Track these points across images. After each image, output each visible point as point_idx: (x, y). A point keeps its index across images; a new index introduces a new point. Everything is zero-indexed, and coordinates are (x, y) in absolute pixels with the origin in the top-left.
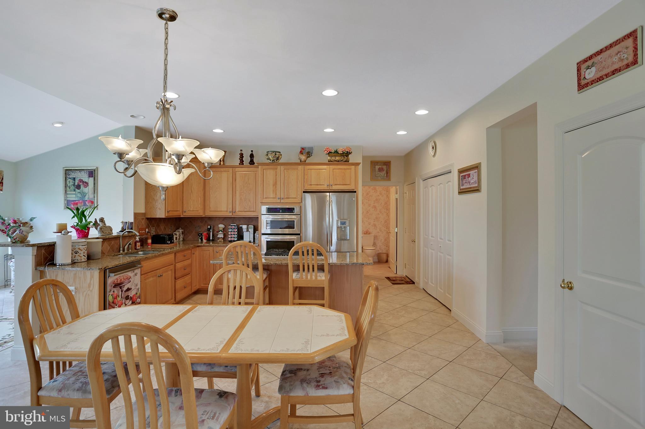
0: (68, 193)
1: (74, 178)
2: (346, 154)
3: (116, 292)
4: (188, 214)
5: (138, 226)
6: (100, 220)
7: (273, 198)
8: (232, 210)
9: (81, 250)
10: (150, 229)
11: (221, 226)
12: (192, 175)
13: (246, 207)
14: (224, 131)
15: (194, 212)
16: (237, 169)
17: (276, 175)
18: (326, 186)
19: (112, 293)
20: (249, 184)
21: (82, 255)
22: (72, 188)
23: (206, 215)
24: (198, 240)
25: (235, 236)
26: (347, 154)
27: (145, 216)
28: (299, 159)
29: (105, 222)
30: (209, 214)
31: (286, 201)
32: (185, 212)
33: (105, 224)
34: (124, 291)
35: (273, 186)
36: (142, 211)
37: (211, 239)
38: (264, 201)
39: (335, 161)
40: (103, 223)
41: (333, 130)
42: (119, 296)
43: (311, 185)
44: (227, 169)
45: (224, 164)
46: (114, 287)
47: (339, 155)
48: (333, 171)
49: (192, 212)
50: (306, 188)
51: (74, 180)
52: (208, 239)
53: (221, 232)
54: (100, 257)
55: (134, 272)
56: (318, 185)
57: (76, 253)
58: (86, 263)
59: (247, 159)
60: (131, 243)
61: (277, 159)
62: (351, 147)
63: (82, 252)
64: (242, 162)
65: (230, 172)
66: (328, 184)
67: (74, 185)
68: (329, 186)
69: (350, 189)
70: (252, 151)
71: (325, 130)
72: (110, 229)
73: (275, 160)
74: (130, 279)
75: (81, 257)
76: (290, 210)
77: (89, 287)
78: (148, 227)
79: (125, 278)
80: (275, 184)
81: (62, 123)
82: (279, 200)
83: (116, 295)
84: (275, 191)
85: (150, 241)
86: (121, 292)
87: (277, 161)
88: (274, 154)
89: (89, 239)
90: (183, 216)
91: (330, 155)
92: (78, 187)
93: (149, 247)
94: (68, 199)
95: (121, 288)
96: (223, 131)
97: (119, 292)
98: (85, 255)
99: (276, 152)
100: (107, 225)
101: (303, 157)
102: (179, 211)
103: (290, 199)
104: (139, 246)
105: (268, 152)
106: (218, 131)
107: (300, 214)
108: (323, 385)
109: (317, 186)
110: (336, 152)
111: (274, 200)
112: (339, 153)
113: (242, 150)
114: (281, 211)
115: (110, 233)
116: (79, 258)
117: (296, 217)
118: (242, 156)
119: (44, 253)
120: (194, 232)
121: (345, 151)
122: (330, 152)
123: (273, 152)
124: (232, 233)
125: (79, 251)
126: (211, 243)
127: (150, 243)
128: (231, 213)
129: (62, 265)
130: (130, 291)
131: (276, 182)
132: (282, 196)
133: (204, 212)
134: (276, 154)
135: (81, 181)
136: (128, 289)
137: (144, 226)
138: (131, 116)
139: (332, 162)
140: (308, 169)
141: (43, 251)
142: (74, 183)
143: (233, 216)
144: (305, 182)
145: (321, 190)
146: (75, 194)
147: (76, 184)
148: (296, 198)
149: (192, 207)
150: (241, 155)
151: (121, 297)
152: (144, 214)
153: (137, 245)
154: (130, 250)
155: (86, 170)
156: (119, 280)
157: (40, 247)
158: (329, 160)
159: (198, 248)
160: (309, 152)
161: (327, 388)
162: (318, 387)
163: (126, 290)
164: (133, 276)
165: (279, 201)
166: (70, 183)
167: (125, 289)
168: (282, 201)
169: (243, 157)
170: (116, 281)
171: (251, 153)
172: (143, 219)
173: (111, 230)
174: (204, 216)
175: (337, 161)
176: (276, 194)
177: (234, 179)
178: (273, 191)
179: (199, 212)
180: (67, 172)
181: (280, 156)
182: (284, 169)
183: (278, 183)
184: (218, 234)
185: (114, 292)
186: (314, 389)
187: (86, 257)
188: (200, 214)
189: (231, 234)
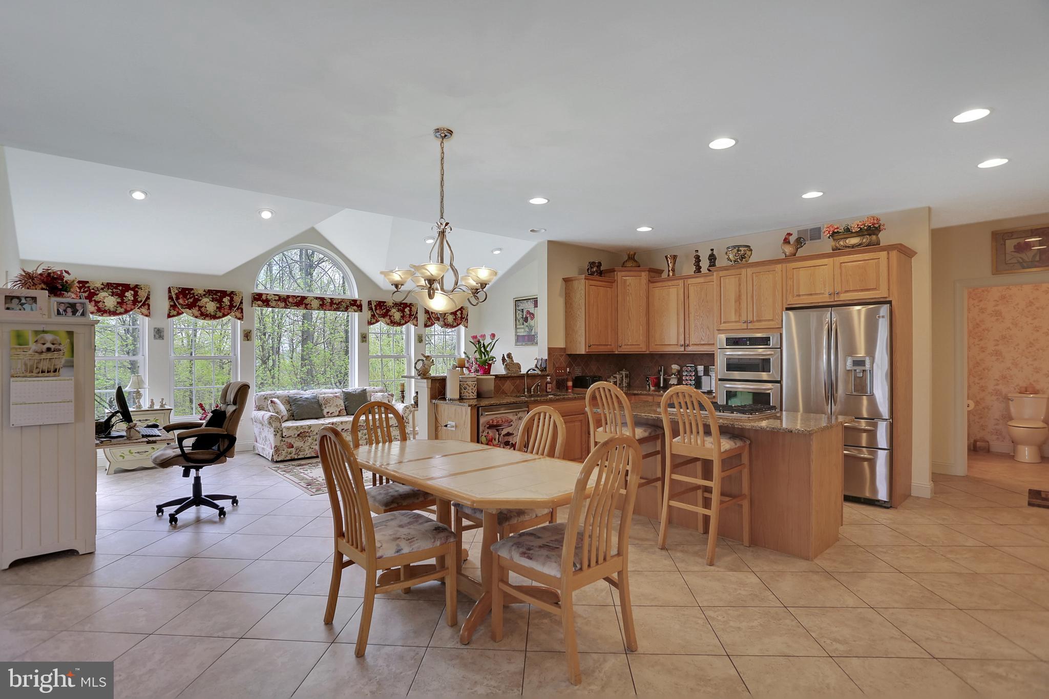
0: (518, 327)
1: (523, 310)
2: (866, 230)
3: (491, 434)
4: (625, 349)
5: (554, 364)
6: (507, 355)
7: (736, 322)
8: (683, 343)
9: (469, 387)
10: (574, 369)
11: (675, 367)
12: (630, 295)
13: (703, 338)
14: (653, 229)
15: (633, 347)
16: (689, 280)
17: (740, 285)
18: (827, 295)
19: (485, 434)
20: (707, 302)
21: (470, 391)
22: (521, 321)
23: (651, 350)
24: (646, 387)
25: (692, 382)
26: (872, 230)
27: (565, 352)
28: (783, 253)
29: (513, 358)
30: (655, 348)
31: (757, 325)
32: (620, 346)
33: (512, 361)
34: (502, 435)
35: (735, 302)
36: (561, 344)
37: (662, 385)
38: (723, 326)
39: (846, 247)
40: (511, 360)
41: (820, 194)
42: (495, 440)
43: (799, 296)
44: (676, 282)
45: (673, 275)
46: (488, 428)
47: (855, 235)
48: (841, 267)
49: (630, 347)
50: (790, 301)
51: (523, 312)
52: (657, 385)
53: (673, 376)
54: (493, 396)
55: (517, 415)
56: (811, 295)
57: (465, 389)
58: (476, 400)
59: (705, 264)
60: (539, 384)
61: (742, 258)
62: (879, 217)
63: (470, 389)
64: (698, 269)
65: (680, 285)
66: (832, 291)
67: (522, 317)
68: (833, 295)
69: (877, 297)
70: (712, 250)
71: (805, 196)
72: (519, 366)
73: (738, 260)
74: (512, 423)
75: (469, 393)
76: (765, 341)
77: (464, 424)
78: (570, 365)
79: (504, 420)
80: (738, 299)
81: (500, 249)
82: (745, 324)
83: (491, 437)
84: (738, 311)
85: (570, 384)
86: (498, 436)
87: (742, 261)
88: (735, 250)
89: (491, 375)
90: (619, 353)
91: (836, 238)
92: (526, 320)
93: (570, 391)
94: (518, 334)
95: (498, 430)
96: (651, 229)
97: (495, 434)
98: (473, 392)
99: (739, 246)
100: (515, 362)
101: (789, 250)
102: (610, 345)
103: (763, 323)
104: (549, 389)
105: (728, 248)
106: (644, 229)
107: (779, 347)
108: (530, 555)
109: (810, 297)
110: (848, 230)
111: (738, 326)
112: (852, 232)
113: (697, 251)
114: (748, 342)
115: (518, 371)
116: (467, 394)
117: (773, 353)
118: (698, 259)
119: (438, 387)
120: (642, 375)
121: (865, 226)
122: (834, 233)
123: (734, 247)
124: (687, 378)
125: (468, 387)
126: (662, 392)
127: (569, 386)
128: (683, 347)
129: (450, 400)
130: (512, 436)
131: (739, 296)
132: (750, 319)
133: (648, 347)
134: (738, 251)
135: (528, 312)
136: (508, 434)
137: (564, 364)
138: (531, 231)
139: (839, 249)
140: (793, 269)
141: (438, 385)
142: (523, 315)
143: (685, 352)
144: (789, 291)
145: (819, 303)
146: (523, 328)
147: (524, 316)
148: (772, 320)
149: (630, 341)
150: (696, 258)
151: (499, 442)
152: (564, 349)
153: (548, 387)
154: (539, 393)
155: (532, 299)
156: (495, 421)
157: (434, 380)
158: (834, 247)
159: (634, 397)
160: (800, 238)
161: (531, 559)
162: (523, 554)
163: (506, 434)
164: (516, 420)
165: (744, 326)
166: (519, 314)
167: (504, 432)
168: (750, 326)
169: (700, 261)
170: (491, 422)
171: (710, 252)
172: (561, 356)
173: (520, 368)
174: (649, 353)
175: (849, 247)
176: (740, 315)
177: (686, 296)
178: (736, 311)
179: (641, 346)
180: (517, 302)
181: (748, 253)
182: (753, 273)
183: (744, 297)
184: (670, 379)
185: (488, 433)
186: (518, 555)
187: (475, 394)
188: (642, 348)
189: (687, 380)
